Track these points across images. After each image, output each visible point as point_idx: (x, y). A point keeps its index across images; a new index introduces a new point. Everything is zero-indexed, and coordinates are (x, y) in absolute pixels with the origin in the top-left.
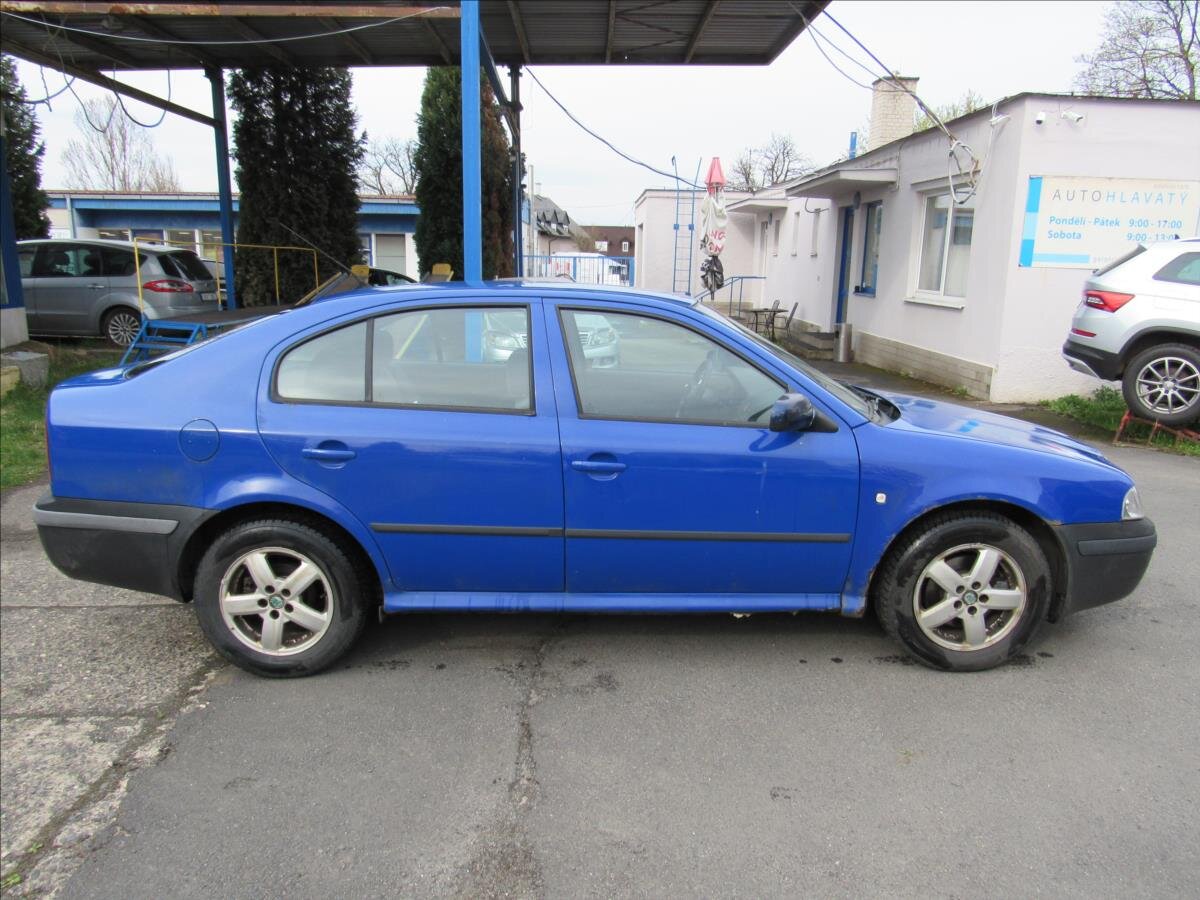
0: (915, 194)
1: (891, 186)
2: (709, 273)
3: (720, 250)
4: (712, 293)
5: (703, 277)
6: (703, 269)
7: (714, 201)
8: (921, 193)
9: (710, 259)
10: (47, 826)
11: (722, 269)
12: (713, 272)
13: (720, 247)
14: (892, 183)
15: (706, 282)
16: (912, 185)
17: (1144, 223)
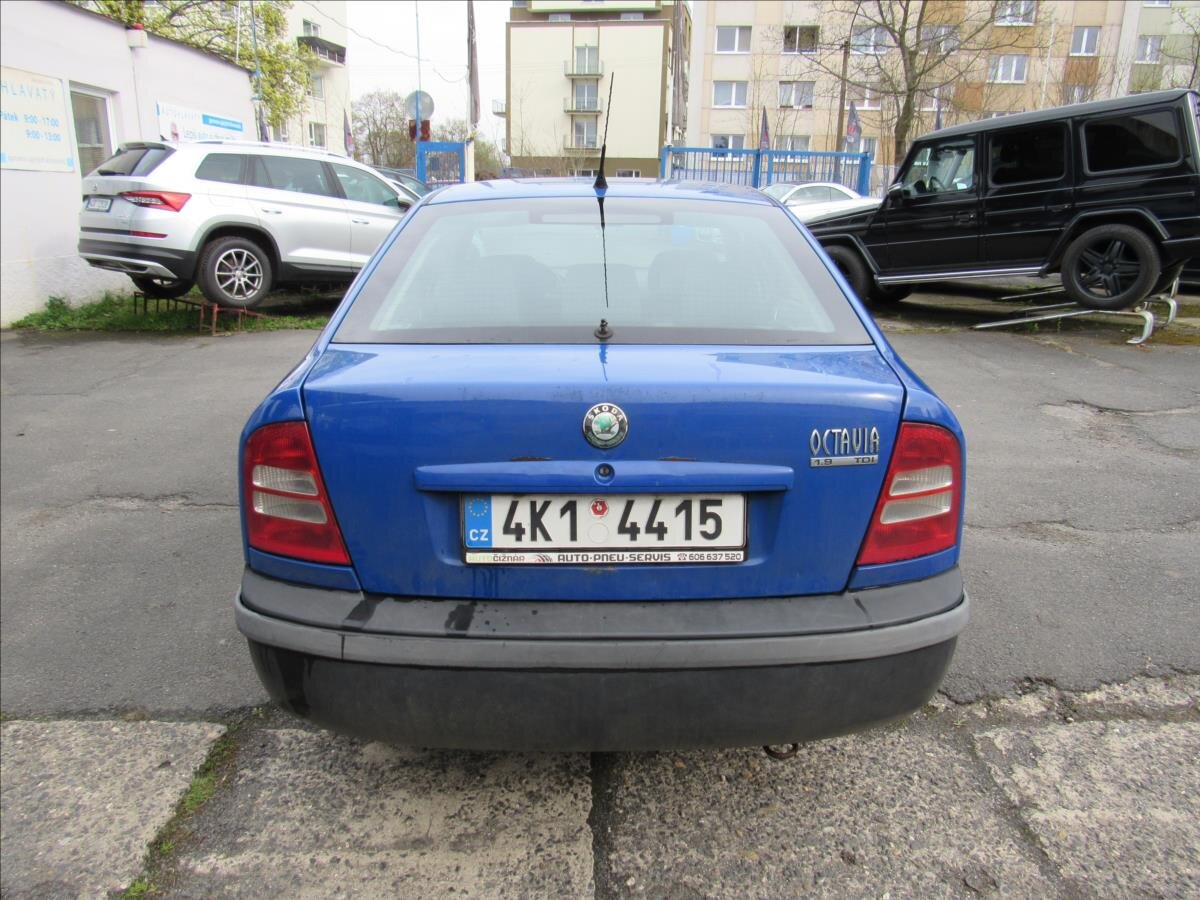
10: (1176, 722)
17: (34, 119)
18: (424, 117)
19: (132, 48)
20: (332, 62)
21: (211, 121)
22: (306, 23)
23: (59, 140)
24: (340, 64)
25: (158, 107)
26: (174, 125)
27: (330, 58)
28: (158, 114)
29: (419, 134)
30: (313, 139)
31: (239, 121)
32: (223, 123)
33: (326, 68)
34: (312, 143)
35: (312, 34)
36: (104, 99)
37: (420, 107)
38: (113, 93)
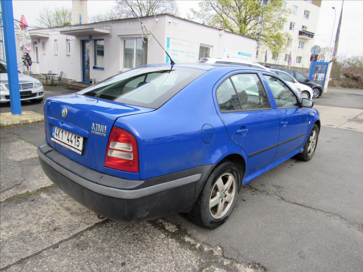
0: (120, 38)
1: (108, 35)
2: (26, 60)
3: (30, 51)
4: (28, 68)
5: (23, 61)
6: (23, 58)
7: (24, 32)
8: (122, 38)
9: (26, 54)
11: (31, 59)
12: (28, 60)
13: (30, 50)
14: (109, 34)
15: (25, 63)
16: (118, 35)
17: (189, 53)
18: (316, 54)
19: (220, 35)
20: (309, 38)
21: (241, 54)
22: (303, 27)
23: (194, 57)
24: (312, 39)
25: (224, 50)
26: (228, 55)
27: (308, 37)
28: (224, 51)
29: (314, 59)
30: (297, 61)
31: (250, 54)
32: (244, 54)
33: (306, 40)
34: (296, 62)
35: (304, 30)
36: (210, 48)
37: (316, 50)
38: (212, 46)
